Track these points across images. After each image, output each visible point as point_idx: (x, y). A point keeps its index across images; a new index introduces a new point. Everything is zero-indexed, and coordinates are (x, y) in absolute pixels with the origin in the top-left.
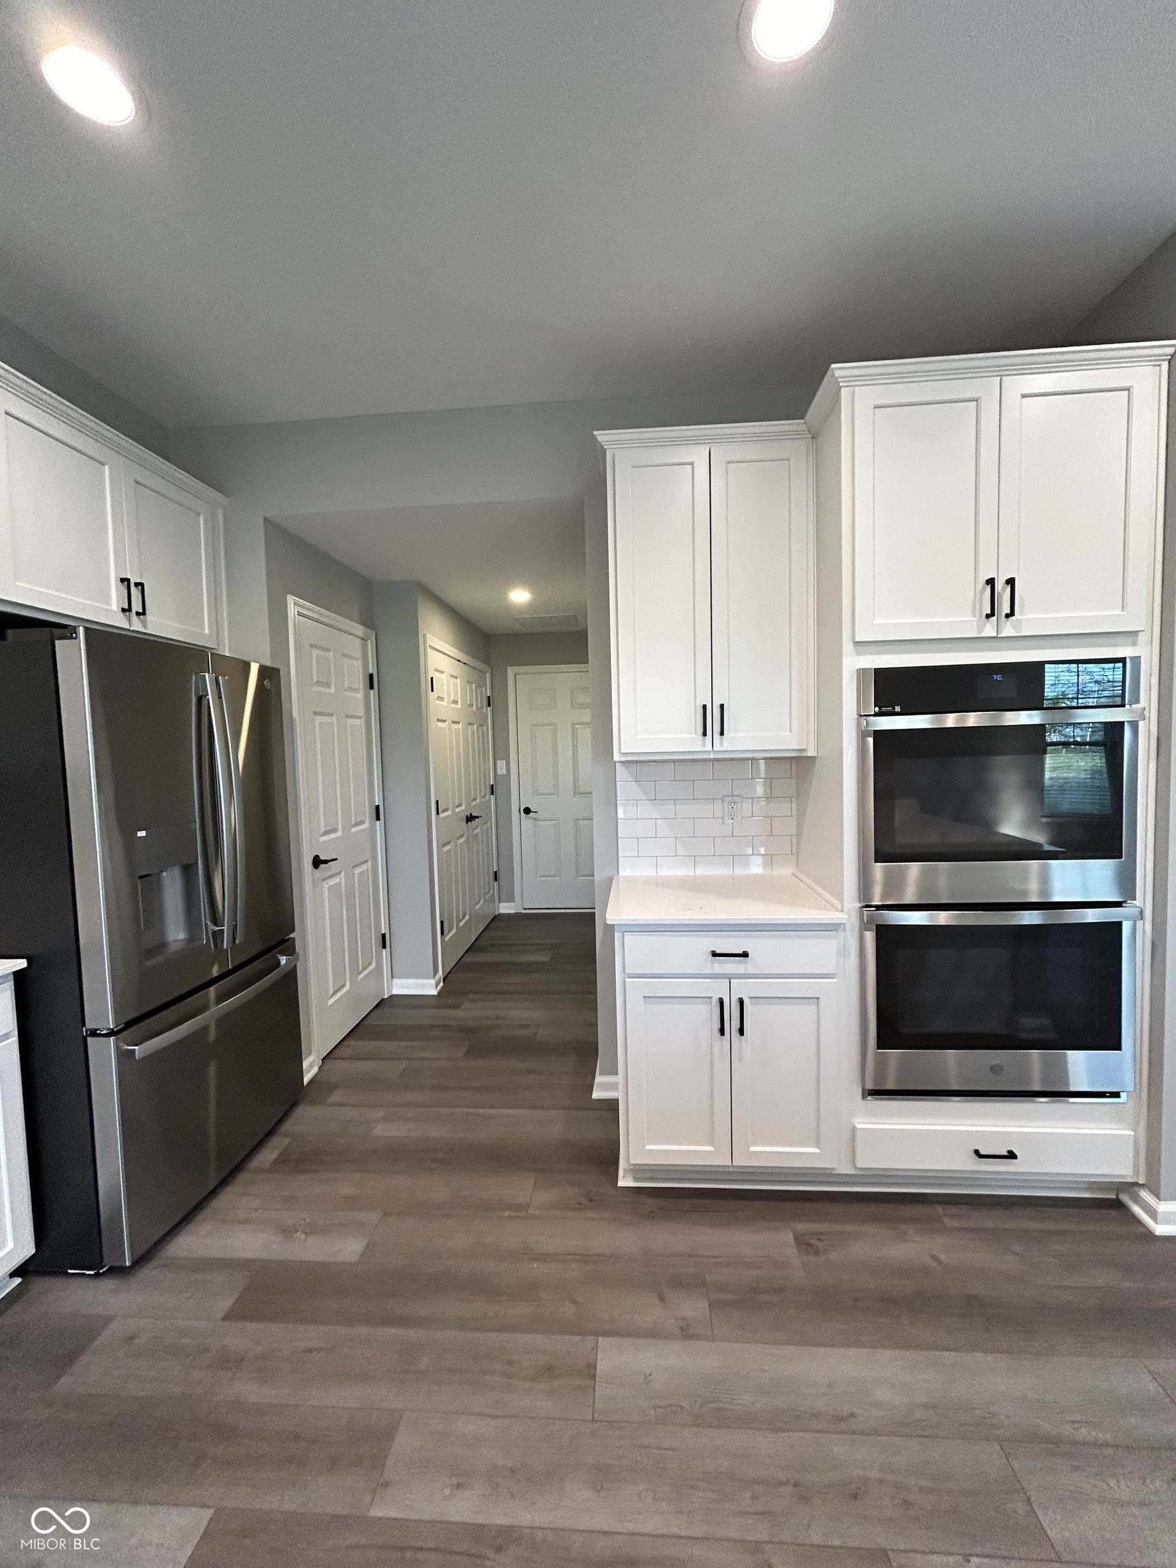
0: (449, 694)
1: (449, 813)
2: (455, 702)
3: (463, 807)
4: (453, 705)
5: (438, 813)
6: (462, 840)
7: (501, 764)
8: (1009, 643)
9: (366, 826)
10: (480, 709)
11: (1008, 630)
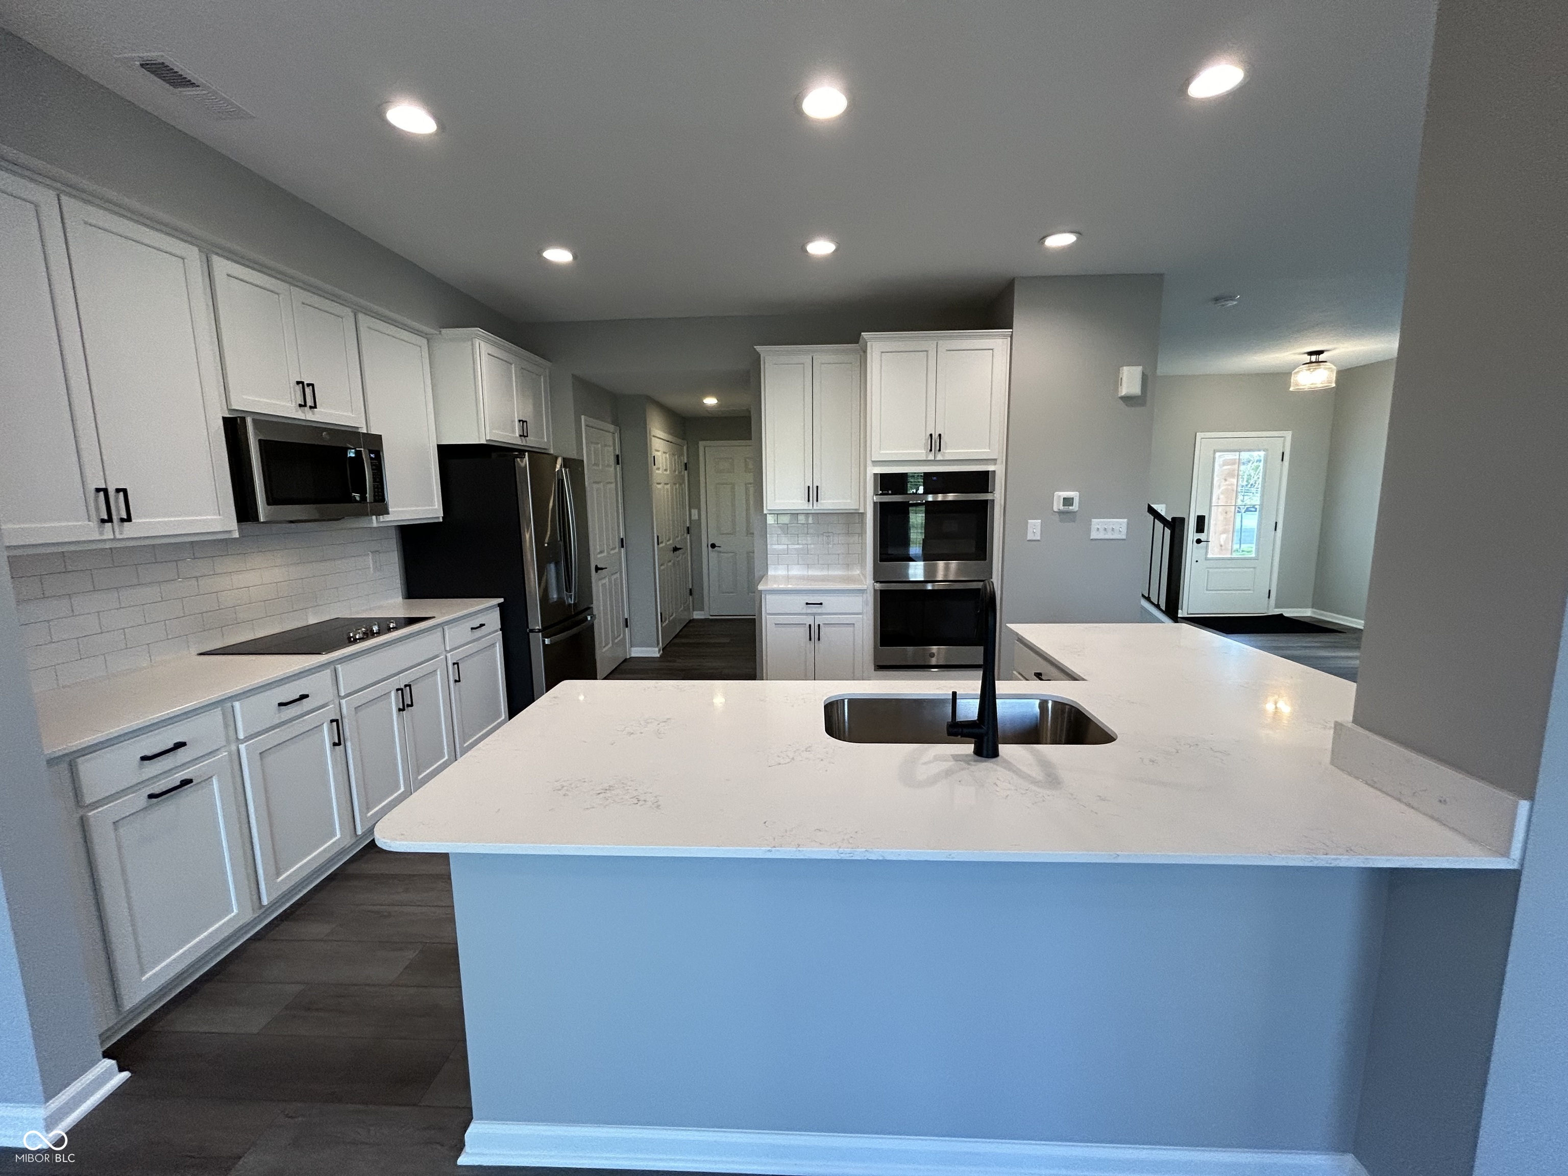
0: (663, 466)
1: (664, 544)
2: (666, 470)
3: (671, 542)
4: (665, 472)
5: (658, 544)
6: (670, 564)
7: (695, 512)
8: (941, 463)
9: (617, 550)
10: (680, 472)
11: (939, 457)
